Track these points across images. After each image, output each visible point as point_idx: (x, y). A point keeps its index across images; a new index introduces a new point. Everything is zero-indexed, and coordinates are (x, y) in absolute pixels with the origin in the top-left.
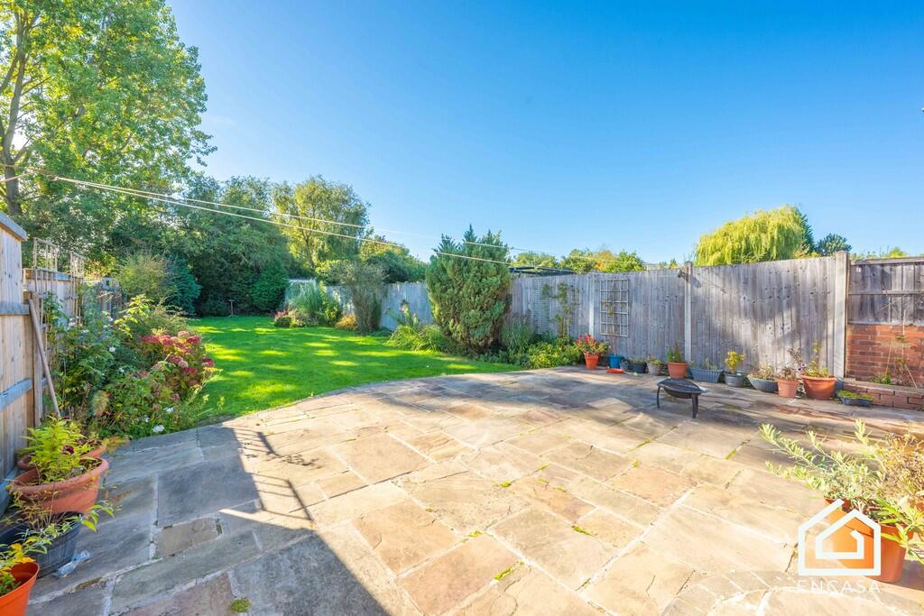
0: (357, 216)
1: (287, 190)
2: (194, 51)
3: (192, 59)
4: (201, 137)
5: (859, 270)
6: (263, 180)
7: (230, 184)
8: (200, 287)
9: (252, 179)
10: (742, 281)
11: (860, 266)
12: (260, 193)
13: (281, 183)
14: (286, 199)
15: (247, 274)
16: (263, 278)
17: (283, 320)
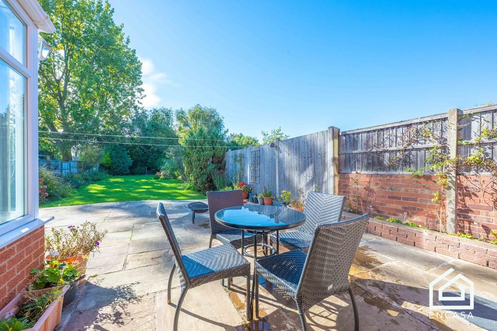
0: (218, 124)
1: (183, 112)
2: (134, 51)
3: (133, 55)
4: (140, 90)
5: (344, 138)
6: (169, 109)
7: (153, 111)
8: (132, 161)
9: (164, 109)
10: (295, 148)
11: (345, 135)
12: (167, 115)
13: (179, 109)
14: (182, 117)
15: (155, 154)
16: (161, 156)
17: (157, 176)
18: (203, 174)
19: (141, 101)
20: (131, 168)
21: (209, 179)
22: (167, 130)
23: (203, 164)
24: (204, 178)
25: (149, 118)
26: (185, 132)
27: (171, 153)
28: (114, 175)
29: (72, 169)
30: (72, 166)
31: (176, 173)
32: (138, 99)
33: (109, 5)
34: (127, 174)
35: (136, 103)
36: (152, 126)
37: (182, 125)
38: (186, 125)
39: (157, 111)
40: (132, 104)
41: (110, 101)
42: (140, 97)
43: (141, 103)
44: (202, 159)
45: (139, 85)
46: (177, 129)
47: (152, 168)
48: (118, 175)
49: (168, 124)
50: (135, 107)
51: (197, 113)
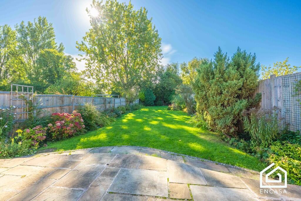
1: (185, 64)
7: (167, 66)
8: (155, 97)
9: (173, 63)
13: (183, 63)
14: (185, 68)
15: (168, 92)
16: (172, 94)
17: (169, 107)
18: (227, 113)
19: (161, 61)
20: (155, 102)
21: (235, 122)
22: (175, 76)
23: (227, 99)
24: (229, 120)
25: (165, 71)
26: (186, 77)
27: (179, 90)
28: (146, 106)
29: (121, 103)
30: (122, 101)
31: (182, 106)
32: (159, 60)
33: (145, 9)
34: (153, 105)
35: (159, 63)
36: (167, 74)
37: (184, 73)
38: (187, 72)
39: (169, 65)
40: (156, 64)
41: (146, 64)
42: (160, 58)
43: (161, 62)
44: (224, 92)
45: (160, 52)
46: (181, 75)
47: (167, 102)
48: (148, 106)
49: (176, 73)
50: (158, 66)
51: (195, 63)
